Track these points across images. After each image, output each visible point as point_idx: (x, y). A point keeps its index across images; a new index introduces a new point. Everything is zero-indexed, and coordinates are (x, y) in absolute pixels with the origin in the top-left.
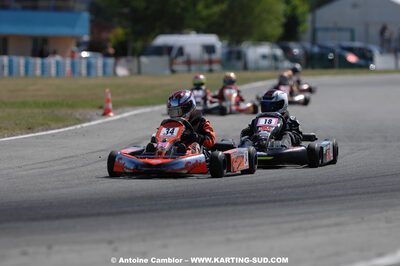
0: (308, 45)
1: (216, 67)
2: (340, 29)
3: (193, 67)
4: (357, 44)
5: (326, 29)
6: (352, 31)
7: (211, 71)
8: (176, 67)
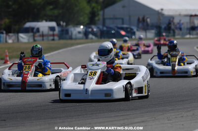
0: (101, 27)
1: (56, 38)
2: (116, 19)
3: (45, 38)
4: (125, 26)
5: (110, 19)
6: (123, 19)
7: (53, 40)
8: (36, 38)
